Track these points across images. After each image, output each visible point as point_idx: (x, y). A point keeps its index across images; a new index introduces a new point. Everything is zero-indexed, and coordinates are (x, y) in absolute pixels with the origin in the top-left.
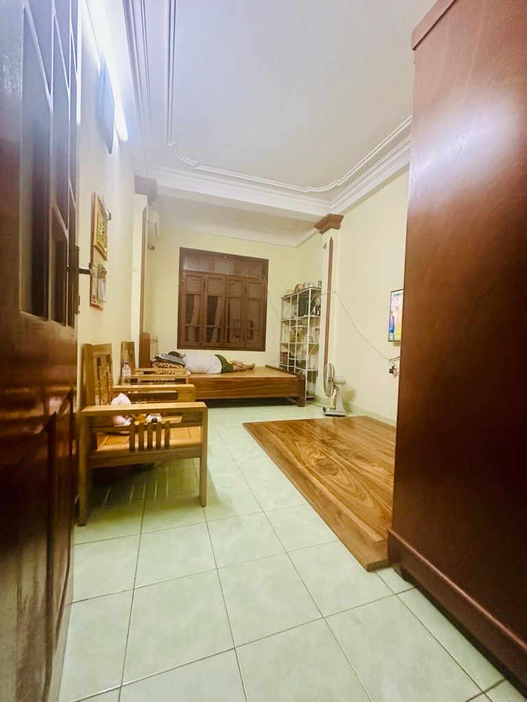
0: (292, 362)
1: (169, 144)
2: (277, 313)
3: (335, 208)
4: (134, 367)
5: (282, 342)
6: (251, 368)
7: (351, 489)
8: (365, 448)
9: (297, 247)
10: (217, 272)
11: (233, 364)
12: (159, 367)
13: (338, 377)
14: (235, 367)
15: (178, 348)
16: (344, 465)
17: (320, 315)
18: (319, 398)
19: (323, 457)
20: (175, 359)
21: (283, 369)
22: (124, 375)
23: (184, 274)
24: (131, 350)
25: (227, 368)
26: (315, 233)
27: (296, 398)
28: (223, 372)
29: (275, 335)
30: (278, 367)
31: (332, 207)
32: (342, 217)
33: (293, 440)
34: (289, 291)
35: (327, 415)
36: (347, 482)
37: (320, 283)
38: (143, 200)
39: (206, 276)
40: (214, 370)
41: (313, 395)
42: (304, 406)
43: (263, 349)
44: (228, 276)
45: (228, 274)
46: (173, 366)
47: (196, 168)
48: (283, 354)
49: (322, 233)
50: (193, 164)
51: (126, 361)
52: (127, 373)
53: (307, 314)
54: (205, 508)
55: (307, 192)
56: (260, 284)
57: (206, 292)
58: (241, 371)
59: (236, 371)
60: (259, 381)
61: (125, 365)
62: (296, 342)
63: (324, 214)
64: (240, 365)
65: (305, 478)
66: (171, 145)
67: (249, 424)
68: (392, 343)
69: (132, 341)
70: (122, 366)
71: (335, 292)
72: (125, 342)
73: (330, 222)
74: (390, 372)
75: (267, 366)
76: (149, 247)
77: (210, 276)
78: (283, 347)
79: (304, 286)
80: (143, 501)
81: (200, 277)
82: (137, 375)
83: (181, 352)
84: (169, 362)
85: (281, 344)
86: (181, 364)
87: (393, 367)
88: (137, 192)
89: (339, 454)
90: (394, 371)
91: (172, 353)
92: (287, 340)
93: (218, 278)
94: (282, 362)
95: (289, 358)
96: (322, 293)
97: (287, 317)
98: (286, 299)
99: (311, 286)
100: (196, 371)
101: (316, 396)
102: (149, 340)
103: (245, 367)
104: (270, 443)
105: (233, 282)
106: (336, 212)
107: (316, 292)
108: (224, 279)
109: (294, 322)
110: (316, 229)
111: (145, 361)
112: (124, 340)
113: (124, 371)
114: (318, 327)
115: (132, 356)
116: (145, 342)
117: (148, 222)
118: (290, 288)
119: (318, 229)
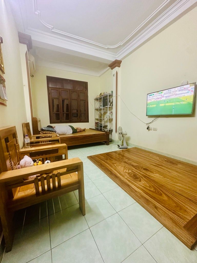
0: (101, 126)
1: (36, 13)
2: (93, 106)
3: (118, 57)
4: (31, 135)
5: (96, 118)
6: (84, 130)
7: (152, 189)
8: (144, 164)
9: (99, 77)
10: (65, 88)
11: (77, 129)
12: (43, 134)
13: (124, 132)
14: (78, 130)
15: (50, 123)
16: (141, 174)
17: (112, 106)
18: (114, 140)
19: (130, 171)
20: (50, 129)
21: (97, 129)
22: (26, 142)
23: (50, 89)
24: (28, 127)
25: (75, 131)
26: (108, 69)
27: (105, 142)
28: (73, 133)
29: (93, 115)
30: (94, 128)
31: (117, 56)
32: (121, 61)
33: (113, 163)
34: (97, 96)
35: (120, 148)
36: (148, 185)
37: (112, 92)
38: (24, 48)
39: (61, 90)
40: (69, 133)
41: (111, 139)
42: (109, 145)
43: (88, 121)
44: (70, 89)
45: (70, 88)
46: (50, 132)
47: (53, 30)
48: (97, 123)
49: (112, 69)
50: (51, 28)
51: (26, 134)
52: (28, 140)
53: (107, 106)
54: (85, 216)
55: (107, 48)
56: (85, 93)
57: (61, 98)
58: (80, 132)
59: (79, 132)
60: (90, 136)
61: (26, 137)
62: (102, 118)
63: (113, 60)
64: (80, 129)
65: (128, 186)
66: (37, 13)
67: (90, 156)
68: (147, 117)
69: (28, 122)
70: (24, 137)
71: (119, 96)
72: (24, 123)
73: (116, 64)
74: (147, 129)
75: (90, 129)
76: (31, 75)
77: (62, 90)
78: (96, 120)
79: (104, 93)
80: (48, 217)
81: (58, 90)
82: (32, 140)
83: (53, 125)
84: (48, 131)
85: (95, 119)
86: (54, 131)
87: (148, 127)
88: (20, 42)
89: (136, 169)
90: (149, 128)
91: (48, 126)
92: (97, 117)
93: (66, 90)
94: (96, 126)
95: (99, 125)
96: (113, 96)
97: (97, 107)
98: (97, 99)
99: (108, 93)
100: (61, 133)
101: (113, 140)
102: (37, 121)
103: (82, 130)
104: (103, 166)
105: (72, 92)
106: (119, 59)
107: (111, 96)
108: (69, 92)
109: (100, 109)
110: (109, 67)
111: (36, 131)
112: (24, 122)
113: (25, 140)
114: (111, 111)
115: (29, 130)
116: (35, 122)
117: (29, 60)
118: (97, 95)
119: (110, 67)
